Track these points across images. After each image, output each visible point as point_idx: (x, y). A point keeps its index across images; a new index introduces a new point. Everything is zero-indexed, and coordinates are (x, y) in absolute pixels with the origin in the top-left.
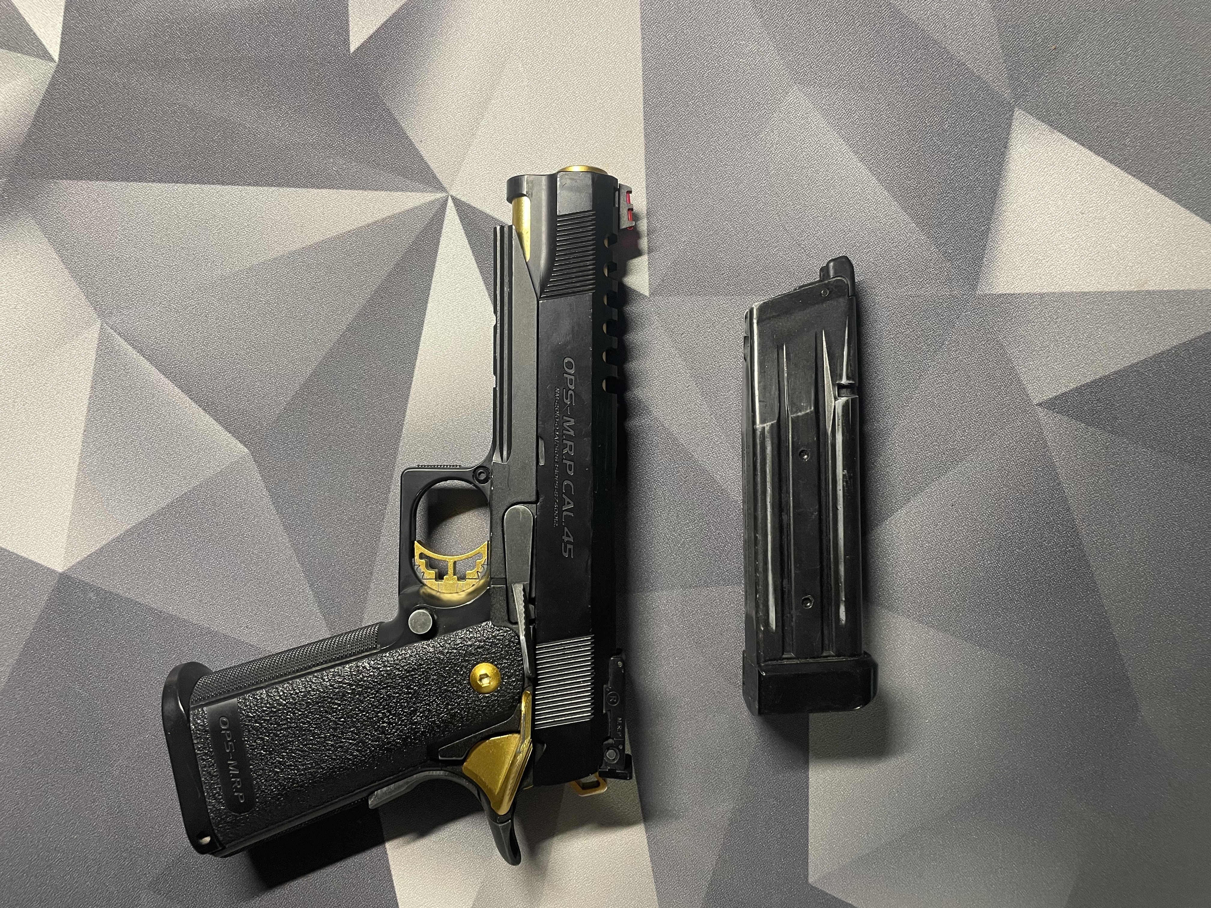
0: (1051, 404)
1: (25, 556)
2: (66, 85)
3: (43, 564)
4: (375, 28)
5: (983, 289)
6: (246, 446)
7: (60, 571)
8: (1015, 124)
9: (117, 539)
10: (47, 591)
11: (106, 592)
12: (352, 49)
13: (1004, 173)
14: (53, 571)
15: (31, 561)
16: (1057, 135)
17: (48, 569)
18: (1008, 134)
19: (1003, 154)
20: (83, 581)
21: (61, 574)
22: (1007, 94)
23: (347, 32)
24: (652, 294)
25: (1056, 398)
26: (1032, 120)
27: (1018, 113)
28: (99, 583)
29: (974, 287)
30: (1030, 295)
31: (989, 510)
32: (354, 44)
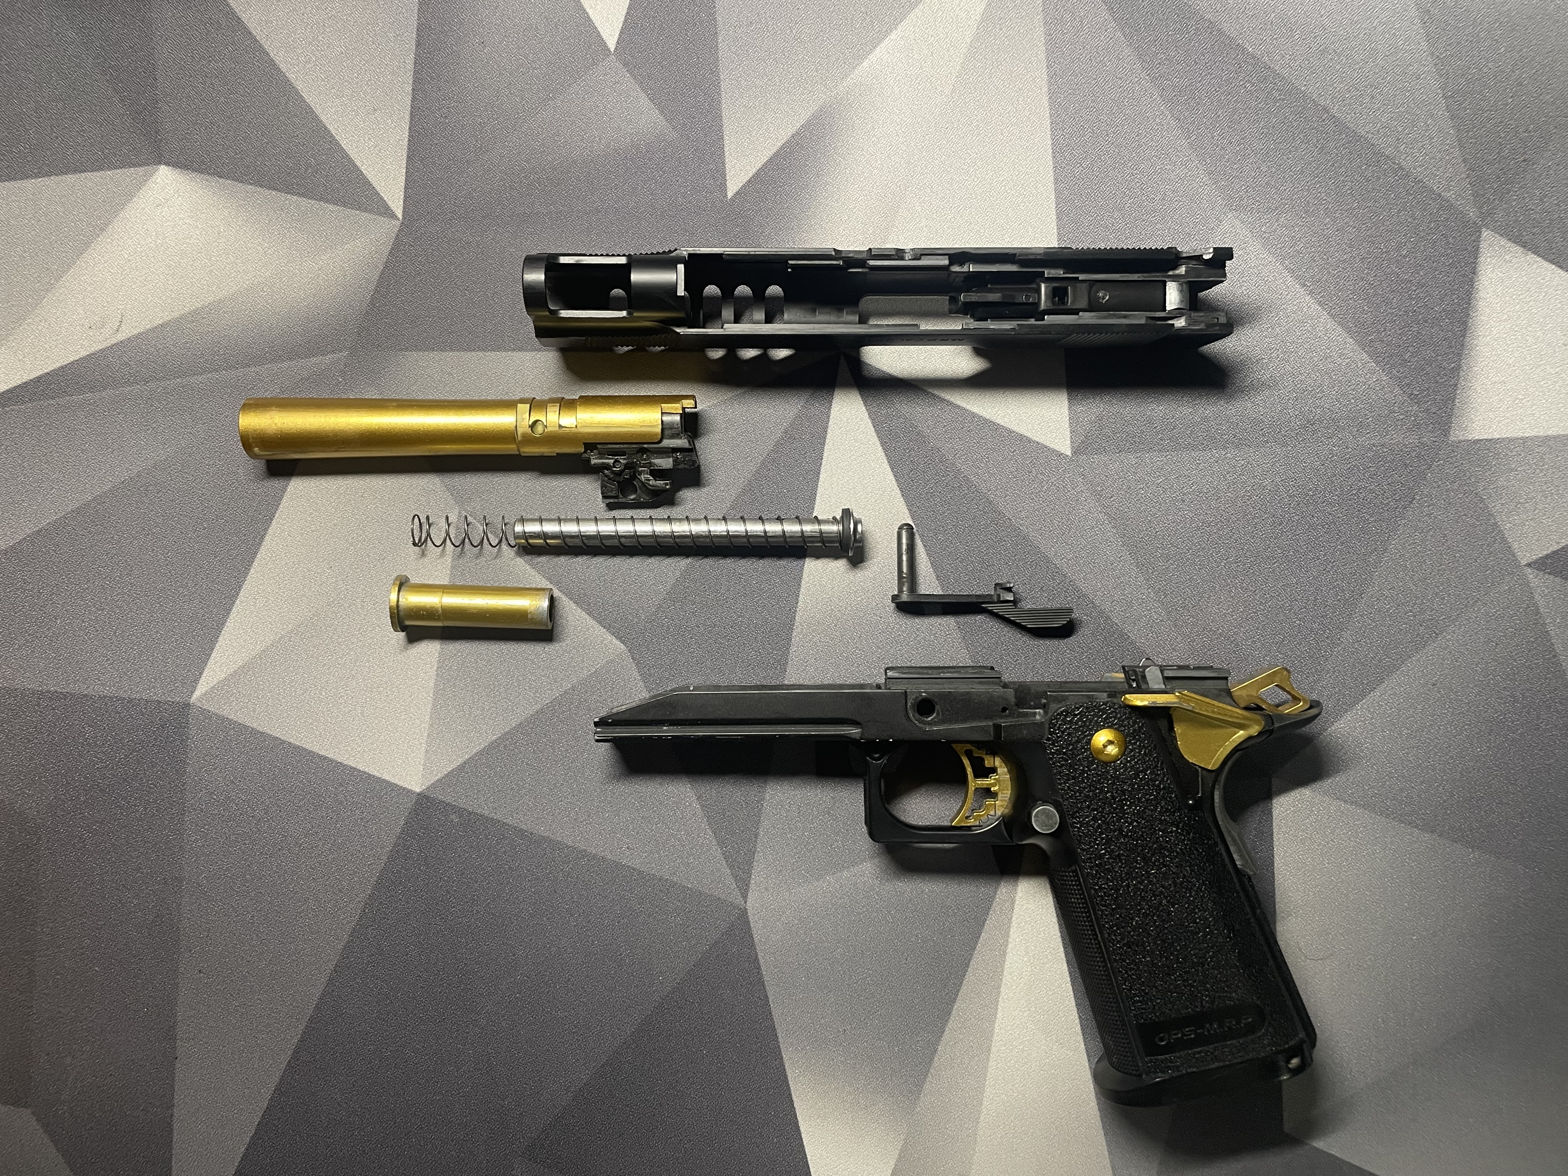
0: (1543, 564)
1: (377, 774)
2: (412, 246)
3: (399, 783)
4: (754, 171)
5: (1457, 434)
6: (623, 642)
7: (418, 790)
8: (1483, 245)
9: (480, 753)
10: (403, 814)
11: (470, 813)
12: (730, 195)
13: (1474, 302)
14: (409, 791)
15: (384, 781)
16: (1531, 257)
17: (404, 789)
18: (1476, 258)
19: (1472, 280)
20: (444, 802)
21: (419, 794)
22: (1472, 214)
23: (724, 176)
24: (1074, 453)
25: (1547, 557)
26: (1503, 241)
27: (1485, 233)
28: (462, 803)
29: (1446, 432)
30: (1511, 440)
31: (1476, 690)
32: (732, 188)
